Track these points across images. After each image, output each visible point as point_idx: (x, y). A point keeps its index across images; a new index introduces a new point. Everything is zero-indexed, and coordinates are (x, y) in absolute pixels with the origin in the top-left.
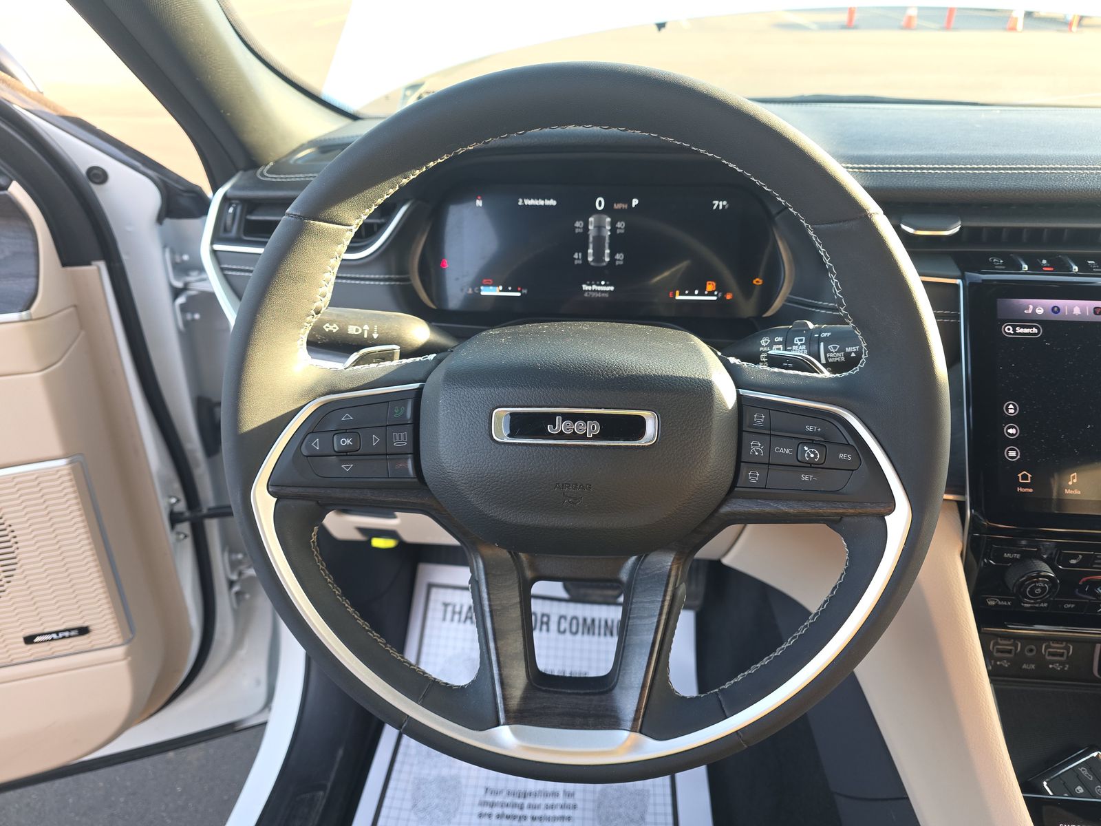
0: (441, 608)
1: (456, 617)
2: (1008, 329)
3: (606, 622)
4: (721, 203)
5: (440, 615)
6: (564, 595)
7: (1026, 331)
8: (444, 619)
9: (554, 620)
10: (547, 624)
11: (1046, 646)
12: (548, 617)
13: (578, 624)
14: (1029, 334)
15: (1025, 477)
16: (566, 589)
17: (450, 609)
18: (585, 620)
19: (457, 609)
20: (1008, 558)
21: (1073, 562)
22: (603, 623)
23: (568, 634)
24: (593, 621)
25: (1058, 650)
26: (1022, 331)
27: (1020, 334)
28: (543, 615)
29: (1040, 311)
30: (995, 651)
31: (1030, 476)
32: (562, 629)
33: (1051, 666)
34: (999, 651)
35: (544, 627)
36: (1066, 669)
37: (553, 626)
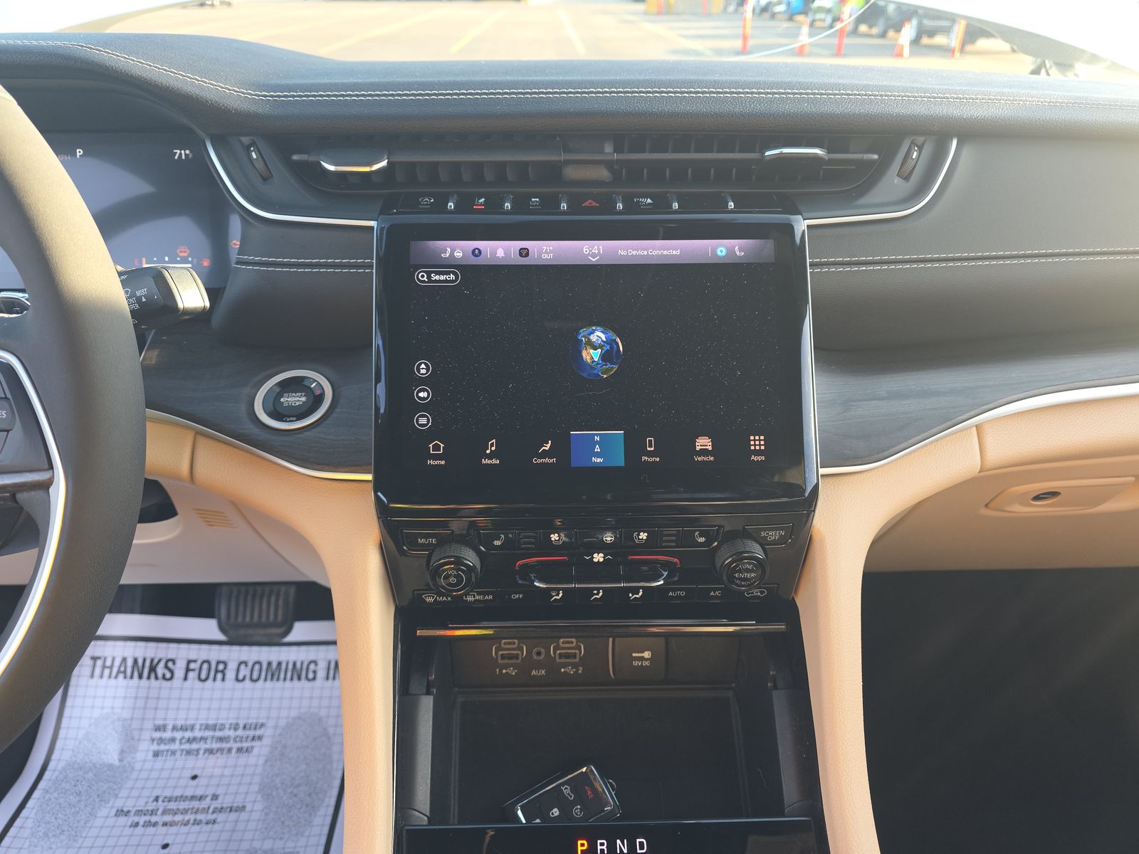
0: (90, 662)
1: (107, 672)
2: (422, 276)
3: (294, 664)
4: (183, 152)
5: (87, 671)
6: (220, 636)
7: (442, 278)
8: (92, 676)
9: (232, 667)
10: (223, 672)
11: (554, 647)
12: (225, 664)
13: (261, 670)
14: (446, 281)
15: (437, 447)
16: (222, 629)
17: (99, 663)
18: (269, 664)
19: (108, 663)
20: (423, 545)
21: (497, 543)
22: (290, 666)
23: (247, 681)
24: (279, 664)
25: (570, 651)
26: (437, 277)
27: (436, 281)
28: (218, 663)
29: (458, 254)
30: (499, 658)
31: (442, 445)
32: (241, 677)
33: (563, 670)
34: (503, 657)
35: (219, 676)
36: (580, 672)
37: (230, 674)
